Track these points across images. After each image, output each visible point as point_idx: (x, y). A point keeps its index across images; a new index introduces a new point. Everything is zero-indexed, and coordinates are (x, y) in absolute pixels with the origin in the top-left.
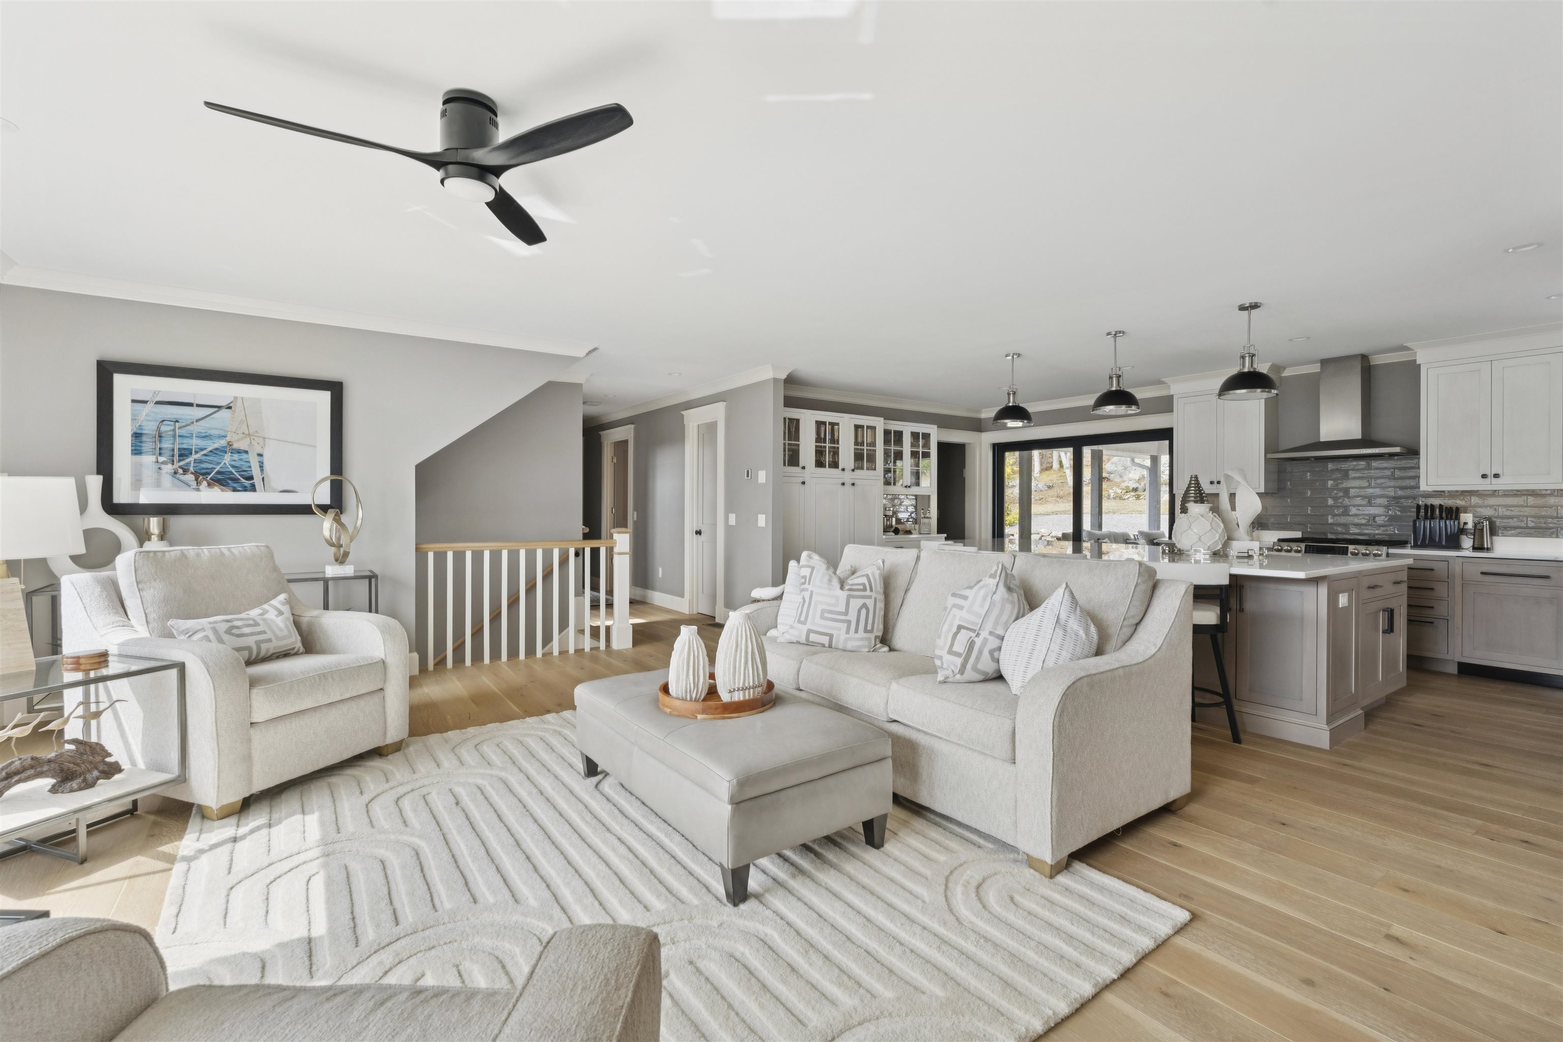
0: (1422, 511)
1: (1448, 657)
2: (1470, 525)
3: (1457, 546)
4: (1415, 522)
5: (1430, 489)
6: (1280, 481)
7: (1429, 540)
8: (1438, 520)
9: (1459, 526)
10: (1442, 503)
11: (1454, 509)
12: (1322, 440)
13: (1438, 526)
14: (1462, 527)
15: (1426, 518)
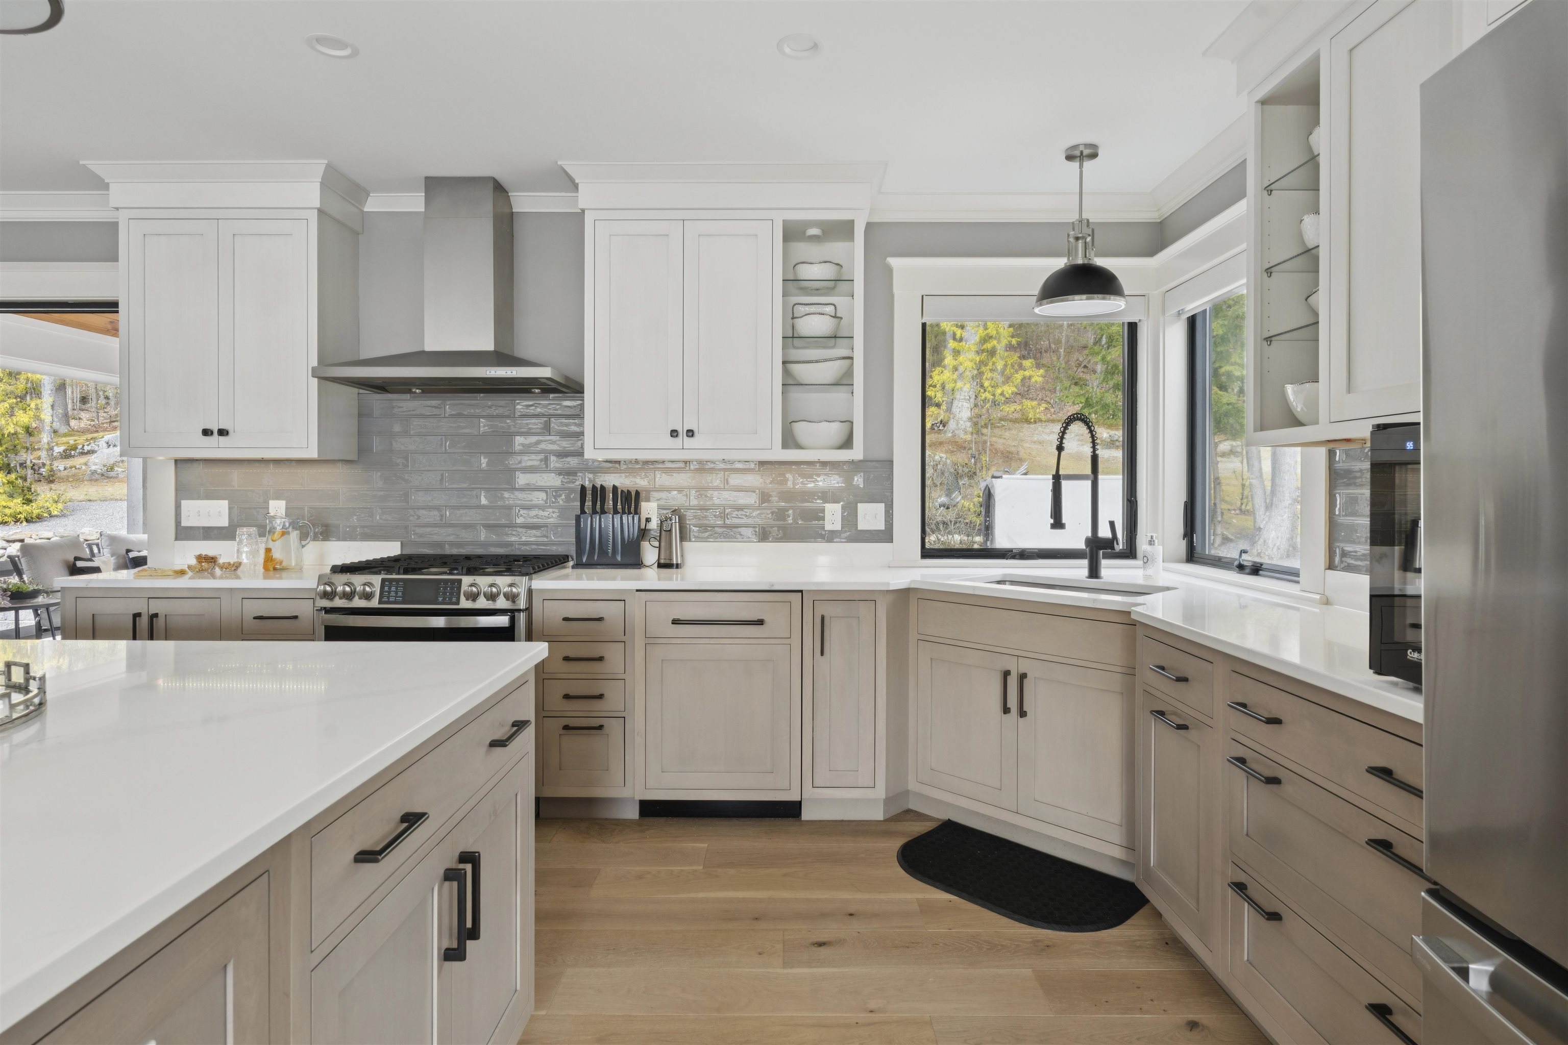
0: (589, 497)
1: (625, 793)
2: (654, 525)
3: (637, 563)
4: (578, 519)
5: (601, 456)
6: (362, 433)
7: (599, 549)
8: (611, 516)
9: (639, 526)
10: (617, 484)
11: (633, 494)
12: (428, 348)
13: (611, 525)
14: (643, 526)
15: (594, 512)
